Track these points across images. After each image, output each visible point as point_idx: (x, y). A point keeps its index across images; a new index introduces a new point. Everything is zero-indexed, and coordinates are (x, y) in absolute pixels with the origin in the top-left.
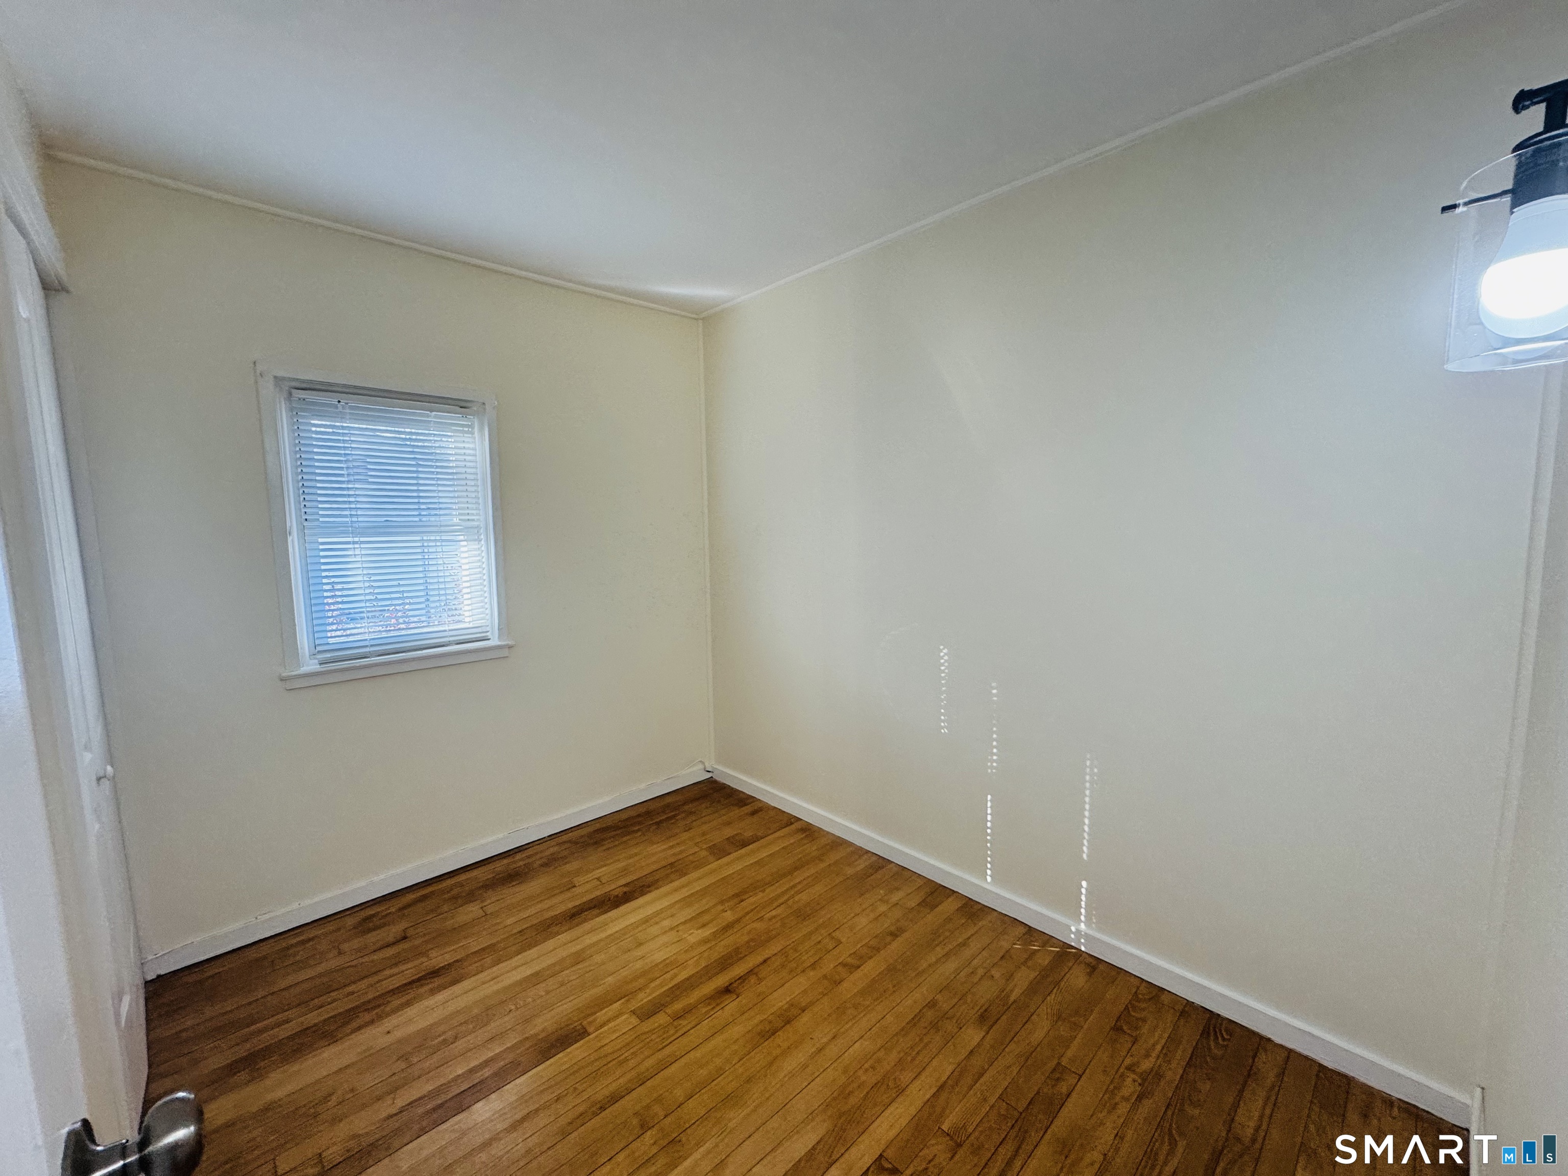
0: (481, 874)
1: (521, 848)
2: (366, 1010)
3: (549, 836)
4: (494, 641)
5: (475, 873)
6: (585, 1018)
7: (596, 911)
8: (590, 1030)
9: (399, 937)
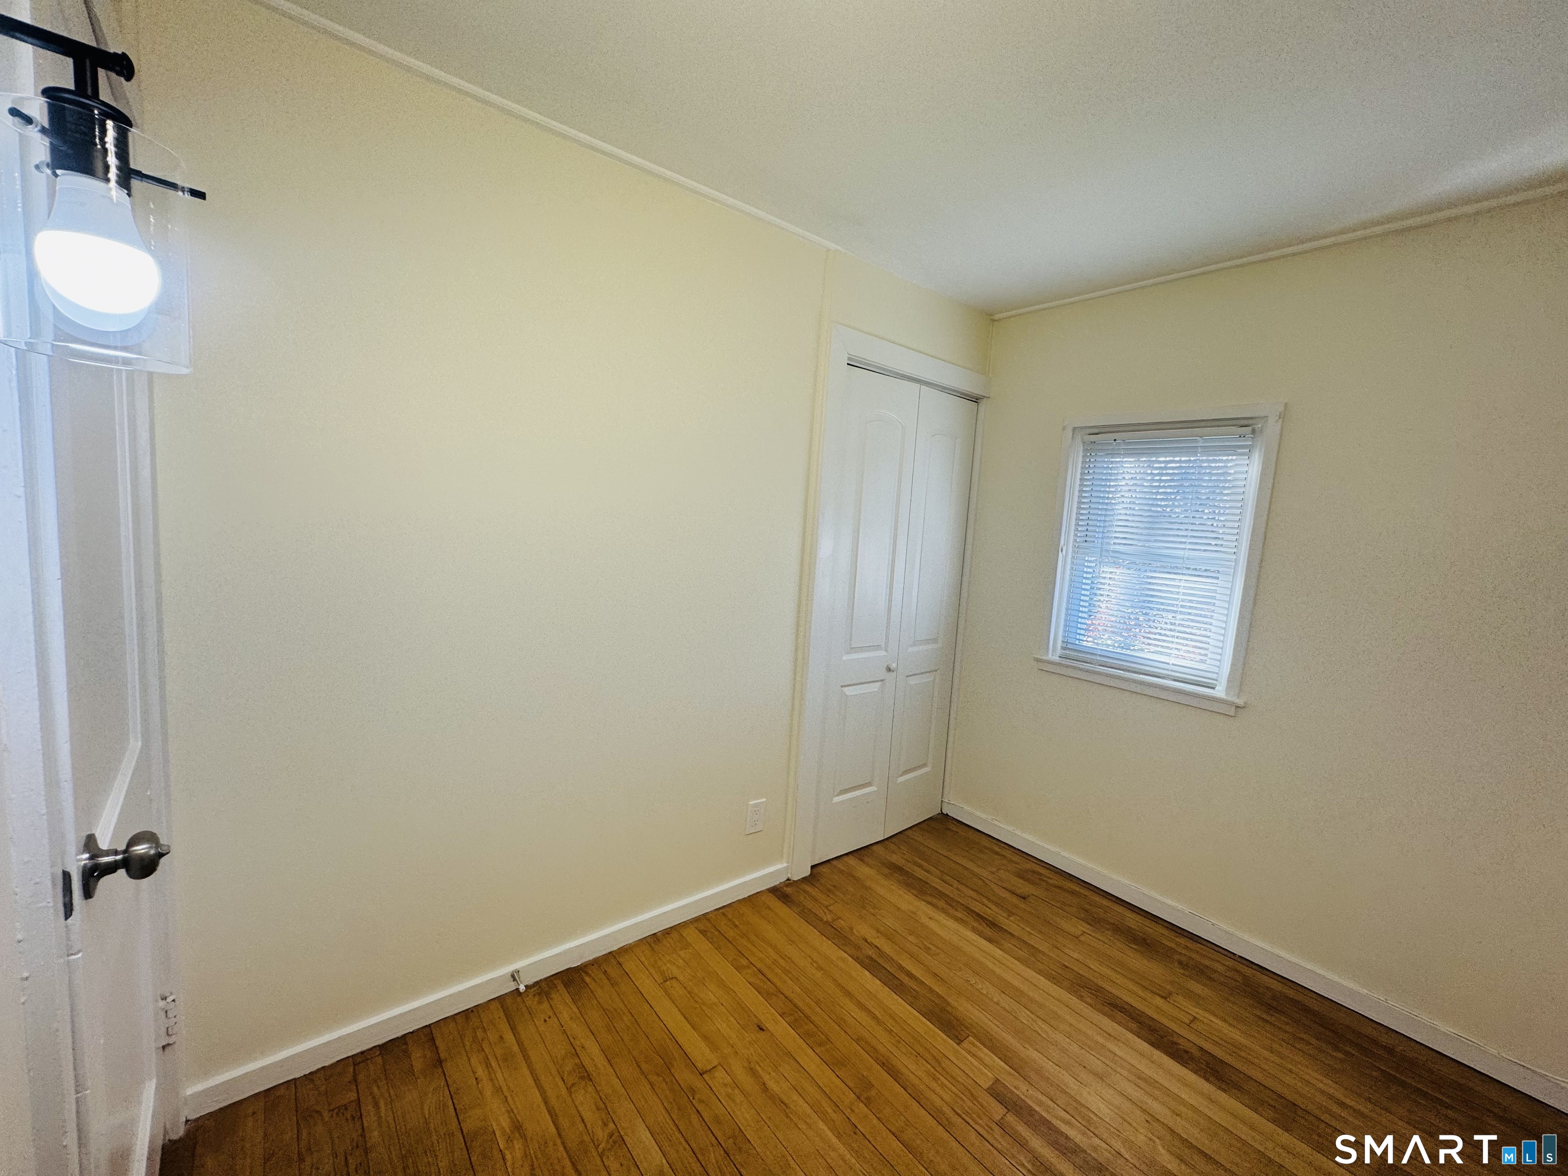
0: (1132, 921)
1: (1200, 940)
2: (946, 901)
3: (1240, 957)
4: (1220, 692)
5: (1129, 914)
6: (976, 1037)
7: (1134, 1026)
8: (965, 1044)
9: (1023, 895)
